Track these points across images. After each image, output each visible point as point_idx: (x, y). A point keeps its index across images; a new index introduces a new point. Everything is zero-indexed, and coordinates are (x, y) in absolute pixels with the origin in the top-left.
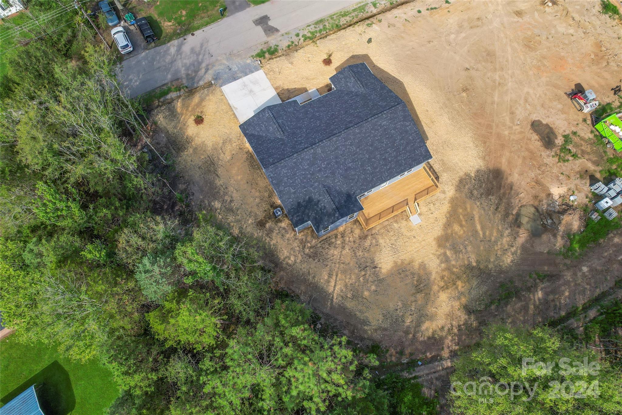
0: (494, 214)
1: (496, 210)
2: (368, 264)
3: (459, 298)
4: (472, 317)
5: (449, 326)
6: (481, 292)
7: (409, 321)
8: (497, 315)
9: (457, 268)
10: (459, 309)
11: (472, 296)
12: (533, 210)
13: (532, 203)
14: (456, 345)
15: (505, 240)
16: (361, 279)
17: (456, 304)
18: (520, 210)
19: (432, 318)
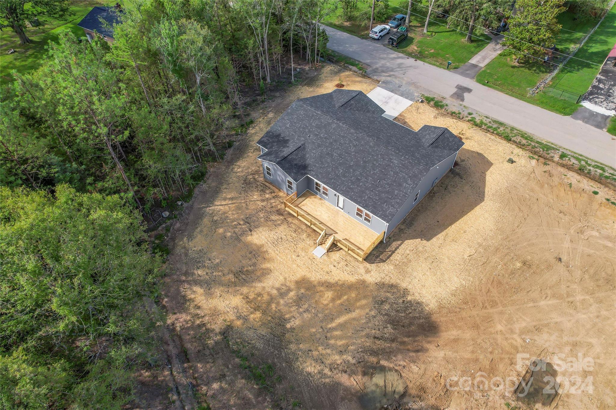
0: (368, 336)
1: (375, 338)
2: (252, 224)
3: (239, 318)
4: (219, 337)
5: (203, 315)
6: (253, 342)
7: (199, 273)
8: (228, 367)
9: (276, 308)
10: (225, 321)
11: (245, 333)
12: (400, 389)
13: (411, 385)
14: (180, 327)
15: (337, 358)
16: (235, 223)
17: (231, 316)
18: (390, 370)
19: (209, 294)
